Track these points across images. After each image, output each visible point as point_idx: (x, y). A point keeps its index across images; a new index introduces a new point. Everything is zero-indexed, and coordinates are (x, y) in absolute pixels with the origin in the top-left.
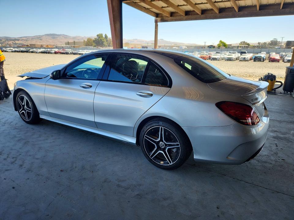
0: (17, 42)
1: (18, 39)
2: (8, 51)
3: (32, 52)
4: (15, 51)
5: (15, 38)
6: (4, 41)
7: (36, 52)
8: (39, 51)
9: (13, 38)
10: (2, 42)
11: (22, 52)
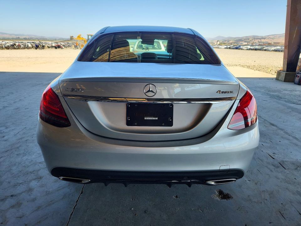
0: (263, 40)
1: (265, 37)
2: (243, 49)
3: (265, 50)
4: (250, 49)
5: (262, 36)
6: (250, 39)
7: (269, 50)
8: (272, 49)
9: (261, 37)
10: (249, 40)
11: (256, 50)
